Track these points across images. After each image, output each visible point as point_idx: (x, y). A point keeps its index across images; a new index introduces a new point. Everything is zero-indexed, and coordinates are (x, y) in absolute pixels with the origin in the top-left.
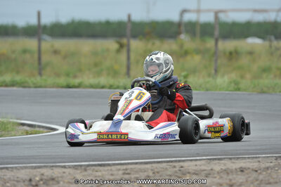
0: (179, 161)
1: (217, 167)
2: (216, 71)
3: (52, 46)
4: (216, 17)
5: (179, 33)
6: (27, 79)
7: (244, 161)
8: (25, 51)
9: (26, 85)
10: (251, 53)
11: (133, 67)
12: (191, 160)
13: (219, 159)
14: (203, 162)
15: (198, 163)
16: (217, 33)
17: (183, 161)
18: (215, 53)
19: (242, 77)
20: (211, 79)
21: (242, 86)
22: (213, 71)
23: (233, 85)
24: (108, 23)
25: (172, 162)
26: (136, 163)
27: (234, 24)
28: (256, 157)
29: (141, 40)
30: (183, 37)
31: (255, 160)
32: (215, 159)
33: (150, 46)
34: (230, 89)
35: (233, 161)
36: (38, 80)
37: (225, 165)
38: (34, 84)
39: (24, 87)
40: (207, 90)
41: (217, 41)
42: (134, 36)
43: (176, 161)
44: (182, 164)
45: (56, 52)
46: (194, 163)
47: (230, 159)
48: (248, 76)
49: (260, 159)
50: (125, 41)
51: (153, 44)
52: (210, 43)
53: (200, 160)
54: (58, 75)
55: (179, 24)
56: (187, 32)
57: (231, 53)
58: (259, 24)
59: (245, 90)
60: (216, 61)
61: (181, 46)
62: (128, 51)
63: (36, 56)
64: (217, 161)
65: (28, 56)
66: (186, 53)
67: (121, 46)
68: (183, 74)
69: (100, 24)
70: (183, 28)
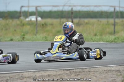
0: (21, 72)
1: (38, 74)
2: (37, 33)
4: (36, 9)
5: (20, 16)
7: (50, 72)
10: (52, 24)
12: (26, 72)
13: (39, 71)
14: (32, 72)
15: (29, 73)
17: (23, 72)
18: (36, 25)
19: (48, 35)
20: (34, 36)
21: (48, 39)
23: (44, 38)
25: (18, 73)
27: (44, 12)
28: (55, 70)
29: (3, 19)
30: (22, 18)
31: (54, 71)
34: (43, 40)
35: (45, 72)
37: (41, 73)
40: (33, 41)
43: (20, 72)
44: (22, 73)
46: (28, 73)
47: (44, 71)
48: (51, 34)
49: (57, 71)
51: (9, 21)
53: (30, 72)
55: (20, 12)
56: (24, 16)
57: (43, 25)
58: (55, 12)
59: (50, 41)
61: (21, 22)
64: (38, 72)
66: (23, 25)
68: (22, 34)
70: (22, 14)
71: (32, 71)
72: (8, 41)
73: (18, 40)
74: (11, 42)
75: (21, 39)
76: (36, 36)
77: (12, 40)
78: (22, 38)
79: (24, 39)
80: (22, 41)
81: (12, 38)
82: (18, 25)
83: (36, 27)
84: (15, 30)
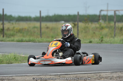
0: (99, 73)
2: (115, 35)
3: (46, 25)
4: (115, 13)
5: (99, 20)
6: (35, 39)
8: (35, 27)
9: (35, 41)
11: (80, 34)
12: (104, 72)
14: (109, 73)
16: (115, 20)
17: (101, 73)
18: (115, 28)
22: (113, 35)
23: (122, 41)
24: (69, 16)
25: (96, 73)
26: (81, 74)
29: (83, 22)
30: (101, 21)
32: (114, 72)
33: (87, 25)
36: (40, 39)
37: (118, 74)
38: (38, 41)
39: (34, 42)
40: (111, 43)
41: (115, 23)
42: (80, 21)
43: (97, 73)
45: (47, 28)
46: (105, 74)
50: (76, 23)
51: (88, 24)
52: (112, 24)
53: (108, 72)
54: (48, 37)
55: (99, 16)
56: (103, 19)
57: (121, 28)
60: (115, 31)
61: (100, 25)
62: (78, 27)
63: (39, 29)
64: (115, 73)
65: (36, 29)
66: (102, 28)
67: (75, 25)
68: (101, 36)
69: (66, 16)
70: (101, 18)
71: (110, 71)
72: (87, 43)
73: (96, 43)
74: (90, 44)
75: (100, 42)
76: (114, 39)
77: (90, 42)
78: (101, 40)
79: (103, 42)
80: (100, 43)
81: (91, 40)
82: (97, 28)
83: (114, 30)
84: (94, 33)
